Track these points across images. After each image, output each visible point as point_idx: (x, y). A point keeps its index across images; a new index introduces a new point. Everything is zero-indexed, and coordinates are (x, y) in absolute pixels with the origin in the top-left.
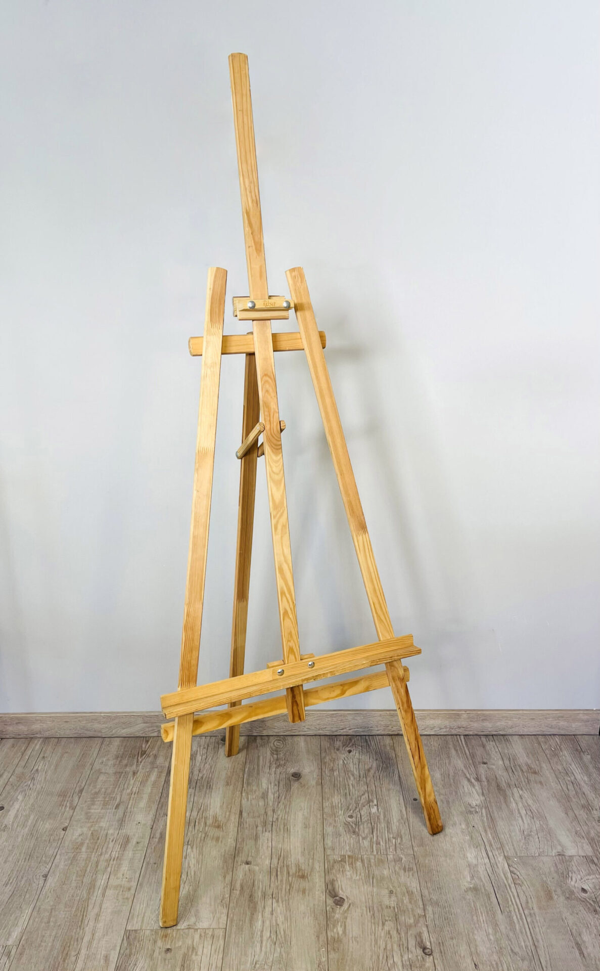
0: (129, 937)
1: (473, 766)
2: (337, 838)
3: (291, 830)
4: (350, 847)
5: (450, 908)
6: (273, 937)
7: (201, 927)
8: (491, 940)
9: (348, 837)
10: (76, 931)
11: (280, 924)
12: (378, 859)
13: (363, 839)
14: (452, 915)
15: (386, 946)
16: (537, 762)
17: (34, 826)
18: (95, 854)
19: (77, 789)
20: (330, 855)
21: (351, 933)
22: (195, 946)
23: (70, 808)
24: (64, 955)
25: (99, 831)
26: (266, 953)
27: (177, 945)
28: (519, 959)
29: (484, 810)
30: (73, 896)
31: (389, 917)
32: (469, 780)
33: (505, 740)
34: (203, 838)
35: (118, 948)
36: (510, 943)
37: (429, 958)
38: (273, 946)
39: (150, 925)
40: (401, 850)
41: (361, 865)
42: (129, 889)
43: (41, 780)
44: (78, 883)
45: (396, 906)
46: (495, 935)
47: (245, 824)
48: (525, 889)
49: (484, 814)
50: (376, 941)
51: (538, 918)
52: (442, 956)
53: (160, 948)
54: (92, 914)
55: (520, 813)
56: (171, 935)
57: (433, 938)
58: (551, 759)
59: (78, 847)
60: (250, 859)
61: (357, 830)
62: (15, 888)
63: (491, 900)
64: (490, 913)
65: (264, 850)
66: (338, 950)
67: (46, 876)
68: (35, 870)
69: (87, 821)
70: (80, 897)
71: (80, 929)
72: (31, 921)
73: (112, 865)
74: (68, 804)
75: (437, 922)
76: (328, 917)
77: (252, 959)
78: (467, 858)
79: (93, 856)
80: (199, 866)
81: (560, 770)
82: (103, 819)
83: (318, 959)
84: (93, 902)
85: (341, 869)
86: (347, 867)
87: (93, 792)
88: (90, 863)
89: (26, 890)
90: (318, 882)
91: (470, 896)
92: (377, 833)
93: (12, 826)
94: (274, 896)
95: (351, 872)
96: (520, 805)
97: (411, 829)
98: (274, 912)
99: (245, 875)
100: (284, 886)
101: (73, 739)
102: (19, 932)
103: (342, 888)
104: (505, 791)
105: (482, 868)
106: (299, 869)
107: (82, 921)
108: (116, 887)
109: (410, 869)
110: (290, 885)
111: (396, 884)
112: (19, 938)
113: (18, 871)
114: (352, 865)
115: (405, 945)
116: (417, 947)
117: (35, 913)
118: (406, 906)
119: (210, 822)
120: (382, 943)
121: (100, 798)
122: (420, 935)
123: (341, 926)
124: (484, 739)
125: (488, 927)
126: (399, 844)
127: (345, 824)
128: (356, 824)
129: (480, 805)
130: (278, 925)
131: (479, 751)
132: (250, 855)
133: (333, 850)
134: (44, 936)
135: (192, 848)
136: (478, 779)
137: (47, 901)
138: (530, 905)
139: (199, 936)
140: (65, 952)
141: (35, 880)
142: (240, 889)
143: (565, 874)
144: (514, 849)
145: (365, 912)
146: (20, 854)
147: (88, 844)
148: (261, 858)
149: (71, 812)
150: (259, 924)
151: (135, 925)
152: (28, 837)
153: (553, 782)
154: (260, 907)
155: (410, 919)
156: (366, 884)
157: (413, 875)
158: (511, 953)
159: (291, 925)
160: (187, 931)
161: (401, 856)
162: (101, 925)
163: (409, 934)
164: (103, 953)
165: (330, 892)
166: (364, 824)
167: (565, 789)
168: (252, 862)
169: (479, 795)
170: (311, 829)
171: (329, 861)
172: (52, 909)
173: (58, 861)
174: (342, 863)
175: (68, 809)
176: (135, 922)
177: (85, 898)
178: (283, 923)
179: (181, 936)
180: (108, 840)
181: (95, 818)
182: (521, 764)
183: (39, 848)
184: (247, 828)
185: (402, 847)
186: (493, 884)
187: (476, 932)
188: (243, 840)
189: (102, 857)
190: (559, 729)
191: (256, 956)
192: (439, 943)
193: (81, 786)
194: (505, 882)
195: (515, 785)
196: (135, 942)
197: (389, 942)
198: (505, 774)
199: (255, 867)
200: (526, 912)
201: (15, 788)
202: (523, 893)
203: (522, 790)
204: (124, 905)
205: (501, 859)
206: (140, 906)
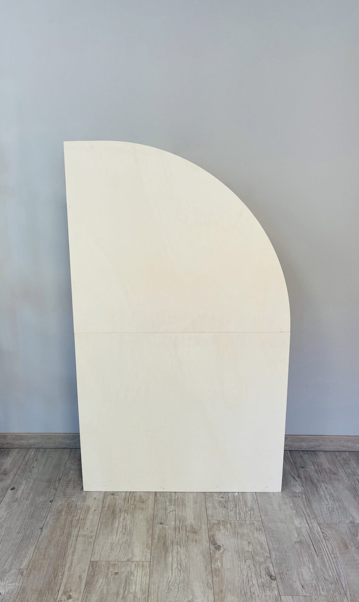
0: (93, 565)
1: (296, 469)
2: (214, 510)
3: (187, 505)
4: (223, 516)
5: (286, 553)
6: (179, 567)
7: (135, 561)
8: (311, 572)
9: (222, 510)
10: (61, 561)
11: (183, 560)
12: (240, 523)
13: (231, 511)
14: (287, 557)
15: (248, 574)
16: (335, 467)
17: (34, 499)
18: (70, 516)
19: (58, 478)
20: (211, 520)
21: (226, 566)
22: (132, 571)
23: (54, 489)
24: (55, 575)
25: (72, 503)
26: (175, 576)
27: (121, 571)
28: (329, 583)
29: (304, 496)
30: (58, 540)
31: (249, 557)
32: (294, 478)
33: (315, 454)
34: (133, 508)
35: (87, 571)
36: (323, 574)
37: (274, 581)
38: (179, 573)
39: (105, 559)
40: (254, 518)
41: (230, 527)
42: (92, 537)
43: (36, 473)
44: (61, 533)
45: (252, 551)
46: (314, 569)
47: (158, 501)
48: (331, 542)
49: (304, 498)
50: (241, 571)
51: (339, 559)
52: (282, 581)
53: (112, 572)
54: (70, 551)
55: (326, 498)
56: (117, 565)
57: (276, 570)
58: (344, 466)
59: (59, 512)
60: (162, 521)
61: (226, 505)
62: (24, 535)
63: (311, 549)
64: (310, 556)
65: (171, 516)
66: (219, 576)
67: (42, 529)
68: (36, 525)
69: (64, 497)
70: (63, 541)
71: (64, 560)
72: (34, 555)
73: (81, 523)
74: (52, 487)
75: (278, 561)
76: (212, 556)
77: (167, 580)
78: (295, 524)
79: (69, 518)
80: (133, 525)
81: (350, 472)
82: (74, 497)
83: (207, 581)
84: (70, 544)
85: (218, 529)
86: (222, 527)
87: (67, 480)
88: (67, 522)
89: (30, 537)
90: (204, 536)
91: (297, 546)
92: (239, 507)
93: (20, 499)
94: (178, 543)
95: (225, 530)
96: (326, 493)
97: (259, 505)
98: (179, 553)
99: (160, 530)
100: (184, 538)
101: (53, 450)
102: (28, 561)
103: (219, 539)
104: (316, 484)
105: (305, 530)
106: (192, 528)
107: (64, 555)
108: (84, 536)
109: (260, 530)
110: (188, 537)
111: (252, 538)
112: (27, 564)
113: (25, 525)
114: (225, 526)
115: (259, 574)
116: (266, 575)
117: (36, 550)
118: (259, 551)
119: (137, 499)
120: (245, 572)
121: (72, 484)
122: (268, 568)
123: (220, 562)
124: (302, 453)
125: (309, 564)
126: (253, 514)
127: (219, 501)
128: (226, 502)
129: (301, 492)
130: (182, 560)
131: (299, 460)
132: (162, 519)
133: (213, 517)
134: (42, 564)
135: (128, 514)
136: (299, 477)
137: (43, 543)
138: (335, 552)
139: (134, 565)
140: (55, 573)
141: (35, 531)
142: (157, 539)
143: (355, 534)
144: (324, 519)
145: (234, 554)
146: (26, 515)
147: (65, 510)
148: (169, 520)
149: (55, 491)
150: (170, 559)
151: (96, 558)
152: (30, 506)
153: (346, 480)
154: (170, 550)
155: (261, 559)
156: (234, 538)
157: (262, 533)
158: (324, 580)
159: (189, 561)
160: (127, 562)
161: (254, 521)
162: (76, 558)
163: (261, 567)
164: (78, 574)
165: (212, 542)
166: (230, 502)
167: (353, 484)
168: (164, 523)
169: (300, 487)
170: (198, 504)
171: (211, 524)
172: (46, 548)
173: (48, 520)
174: (219, 525)
175: (52, 490)
176: (96, 557)
177: (65, 542)
178: (184, 559)
179: (124, 565)
180: (77, 508)
181: (69, 496)
182: (325, 468)
183: (37, 512)
184: (160, 503)
185: (255, 516)
186: (312, 539)
187: (302, 567)
188: (158, 510)
189: (75, 518)
190: (348, 447)
191: (169, 578)
192: (280, 573)
193: (59, 477)
194: (319, 538)
195: (323, 481)
196: (96, 568)
197: (249, 572)
198: (316, 474)
199: (166, 526)
200: (333, 556)
201: (21, 477)
202: (330, 545)
203: (326, 483)
204: (89, 547)
205: (315, 524)
206: (98, 547)
